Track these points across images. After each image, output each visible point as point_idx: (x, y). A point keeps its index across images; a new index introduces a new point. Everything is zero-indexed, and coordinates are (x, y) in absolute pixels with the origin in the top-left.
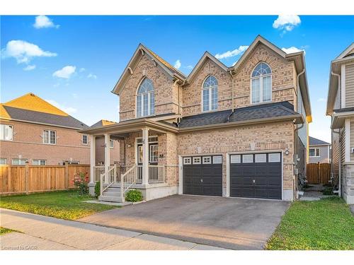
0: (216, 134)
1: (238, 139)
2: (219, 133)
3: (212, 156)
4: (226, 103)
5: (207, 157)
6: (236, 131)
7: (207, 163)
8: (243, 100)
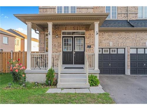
0: (123, 34)
1: (138, 39)
2: (125, 34)
3: (117, 49)
4: (123, 15)
5: (114, 49)
6: (137, 34)
7: (113, 53)
8: (134, 15)
